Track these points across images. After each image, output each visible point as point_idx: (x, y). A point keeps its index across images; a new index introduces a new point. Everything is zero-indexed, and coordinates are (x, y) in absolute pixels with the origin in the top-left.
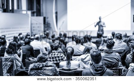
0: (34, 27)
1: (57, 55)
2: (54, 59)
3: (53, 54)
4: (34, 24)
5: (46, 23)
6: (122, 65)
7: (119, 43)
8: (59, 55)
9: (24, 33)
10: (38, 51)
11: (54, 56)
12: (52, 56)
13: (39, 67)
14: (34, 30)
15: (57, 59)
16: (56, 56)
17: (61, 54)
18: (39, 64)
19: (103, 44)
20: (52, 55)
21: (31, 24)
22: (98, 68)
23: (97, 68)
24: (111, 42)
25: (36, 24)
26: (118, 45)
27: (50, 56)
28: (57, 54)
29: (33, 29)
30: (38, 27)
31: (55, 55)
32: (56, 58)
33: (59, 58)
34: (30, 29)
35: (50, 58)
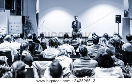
4: (12, 23)
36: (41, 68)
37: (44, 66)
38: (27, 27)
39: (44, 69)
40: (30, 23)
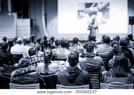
0: (19, 30)
3: (33, 59)
4: (20, 27)
5: (34, 26)
6: (105, 70)
7: (107, 47)
8: (39, 60)
9: (9, 36)
10: (21, 56)
11: (34, 61)
13: (21, 73)
14: (20, 33)
17: (41, 58)
18: (21, 70)
21: (17, 27)
22: (72, 70)
23: (70, 71)
25: (22, 27)
26: (106, 48)
29: (18, 32)
30: (24, 30)
31: (34, 60)
32: (36, 63)
34: (15, 32)
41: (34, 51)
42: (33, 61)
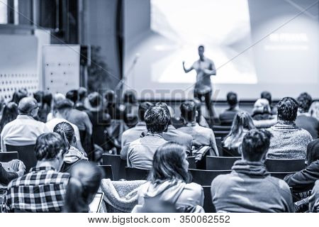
1: (53, 181)
2: (42, 195)
3: (39, 174)
4: (53, 65)
5: (89, 63)
8: (58, 180)
11: (42, 181)
12: (33, 182)
15: (52, 193)
16: (47, 181)
19: (236, 131)
20: (33, 178)
24: (257, 136)
25: (59, 65)
27: (27, 182)
28: (54, 176)
30: (65, 73)
31: (43, 177)
32: (47, 188)
33: (59, 189)
35: (26, 190)
36: (119, 199)
37: (128, 196)
38: (94, 74)
39: (127, 204)
40: (102, 64)
41: (51, 146)
42: (37, 182)
